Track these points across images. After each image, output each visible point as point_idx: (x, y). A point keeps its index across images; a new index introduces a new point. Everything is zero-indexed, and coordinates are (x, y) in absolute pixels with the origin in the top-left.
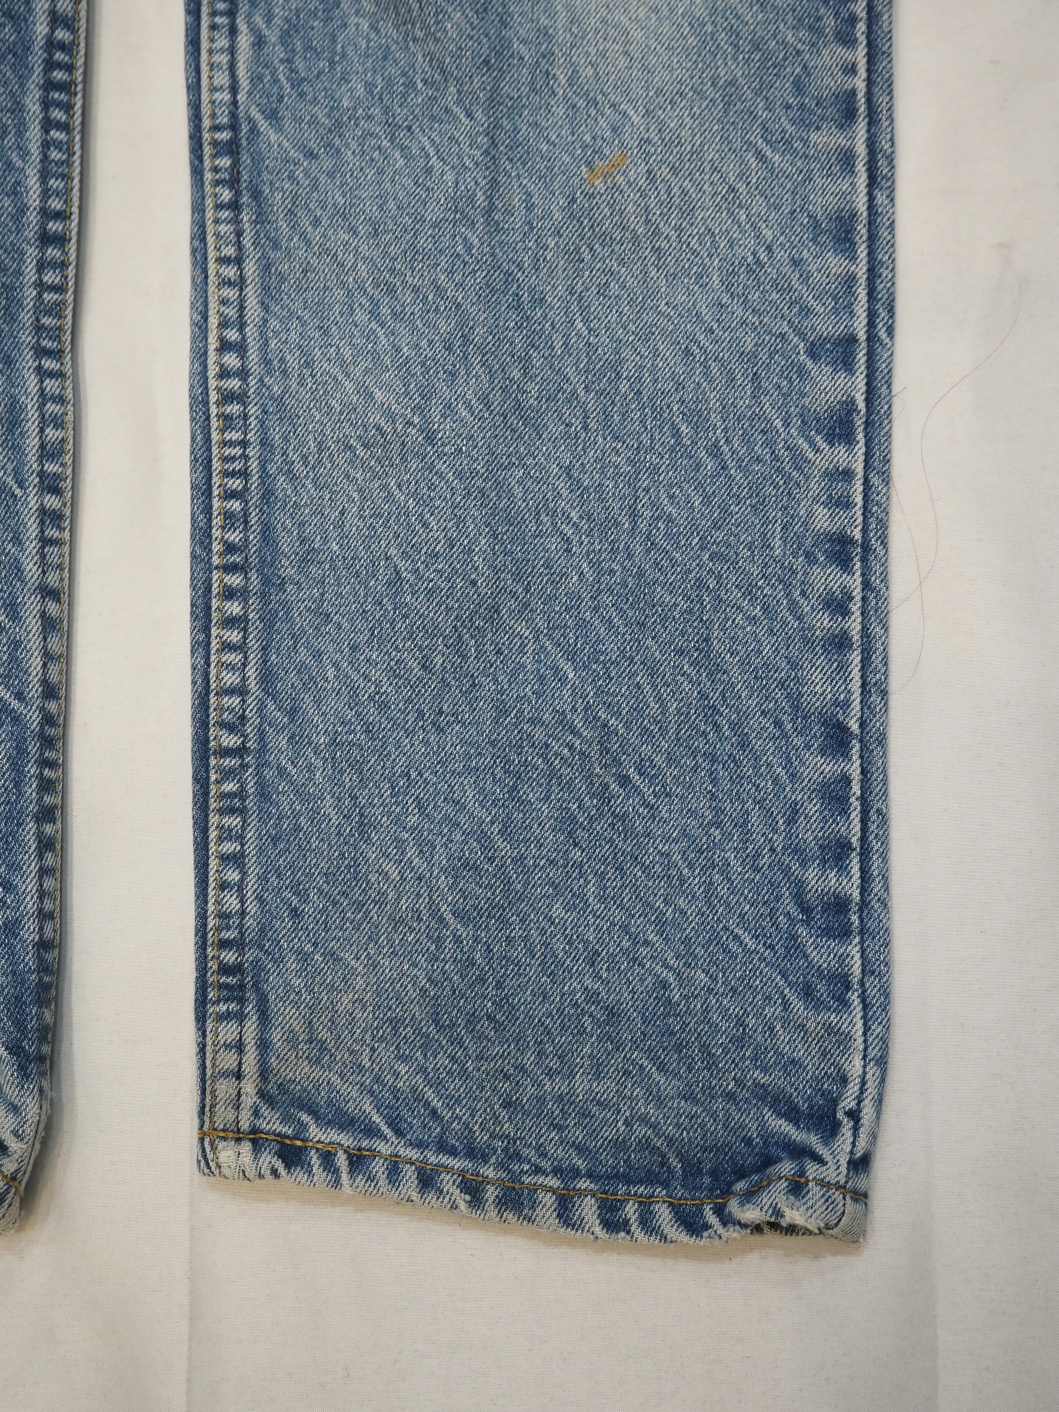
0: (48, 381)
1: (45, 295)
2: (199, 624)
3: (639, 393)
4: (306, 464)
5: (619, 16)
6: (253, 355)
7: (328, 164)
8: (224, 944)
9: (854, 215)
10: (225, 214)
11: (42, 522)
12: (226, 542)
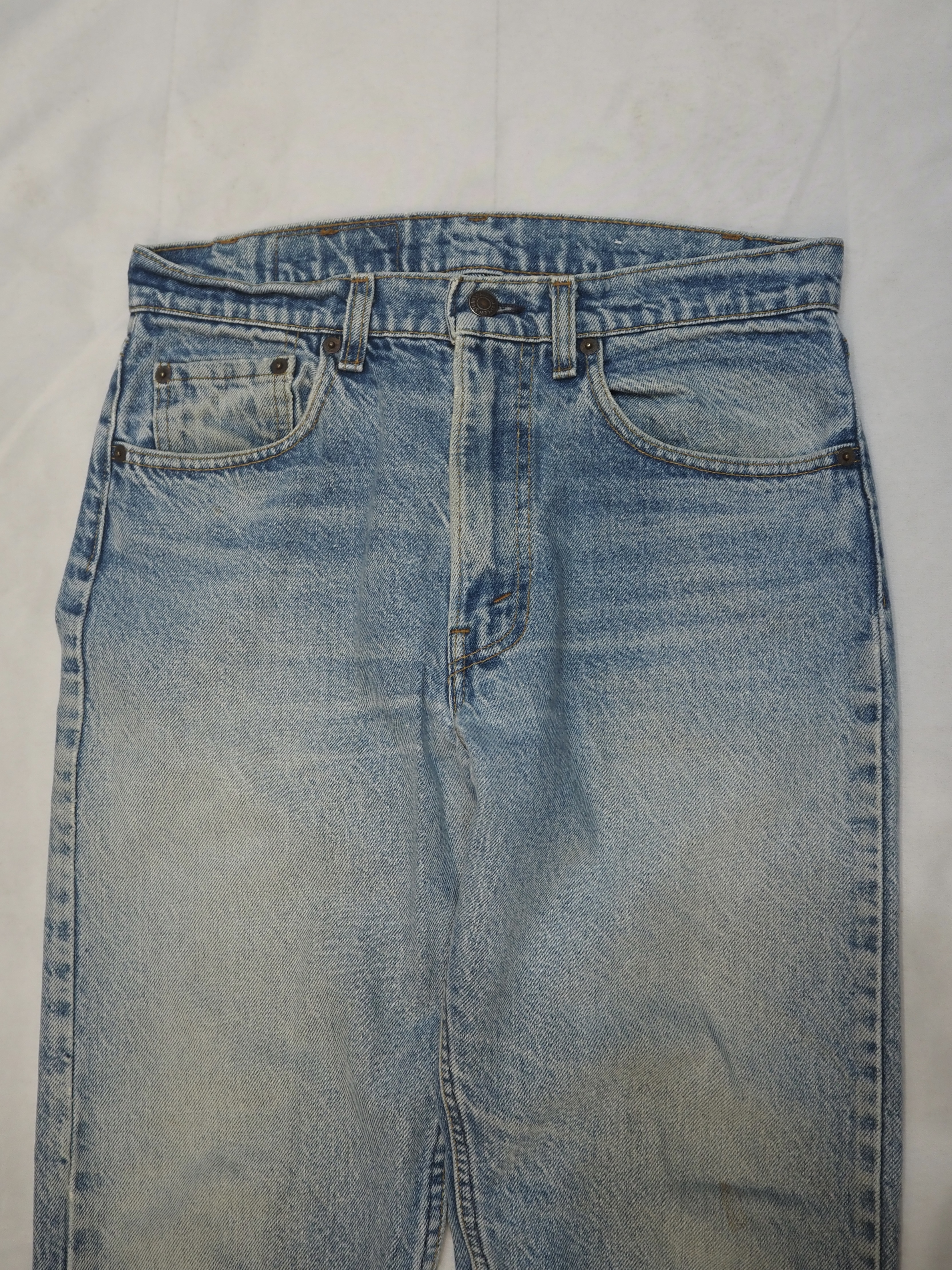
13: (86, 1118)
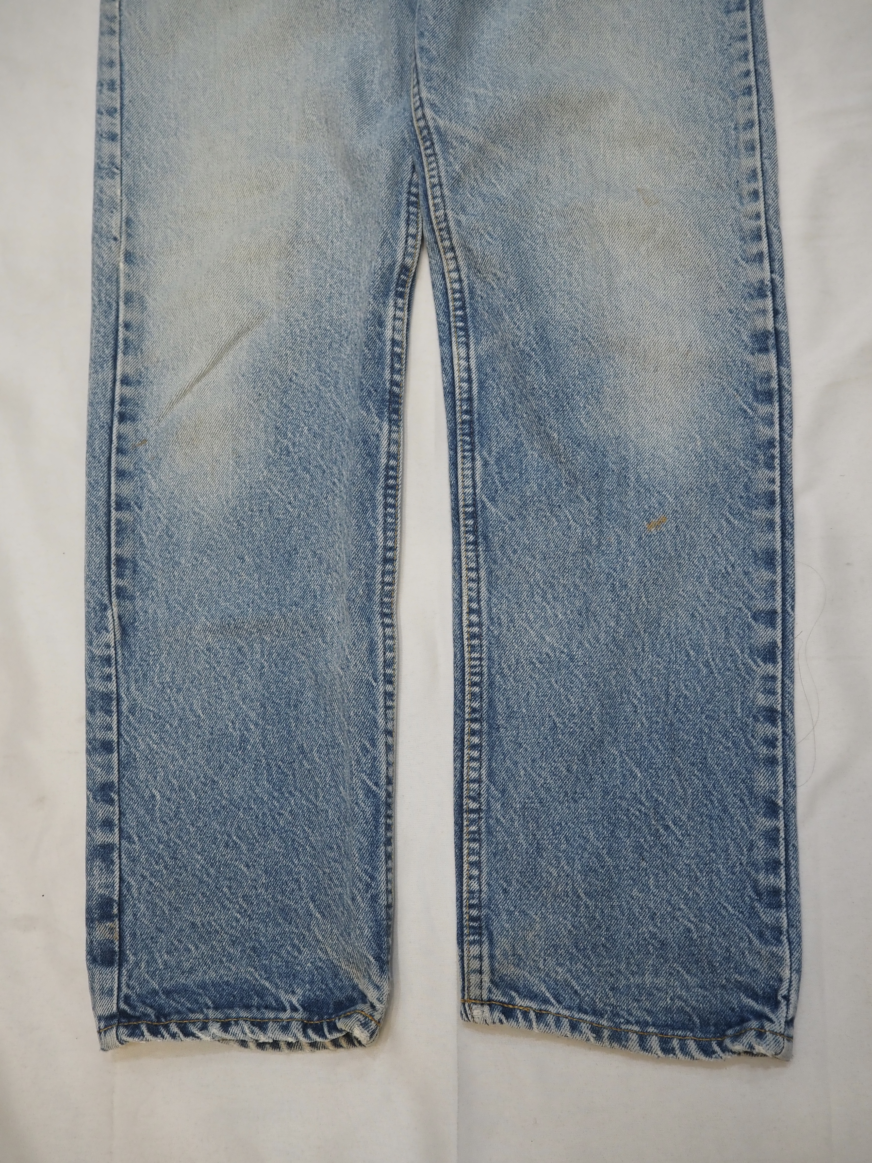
0: (387, 629)
1: (385, 587)
2: (458, 747)
3: (669, 634)
4: (510, 669)
5: (659, 453)
6: (485, 615)
7: (520, 523)
8: (471, 906)
9: (774, 552)
10: (471, 547)
11: (385, 698)
12: (472, 707)
13: (132, 216)
